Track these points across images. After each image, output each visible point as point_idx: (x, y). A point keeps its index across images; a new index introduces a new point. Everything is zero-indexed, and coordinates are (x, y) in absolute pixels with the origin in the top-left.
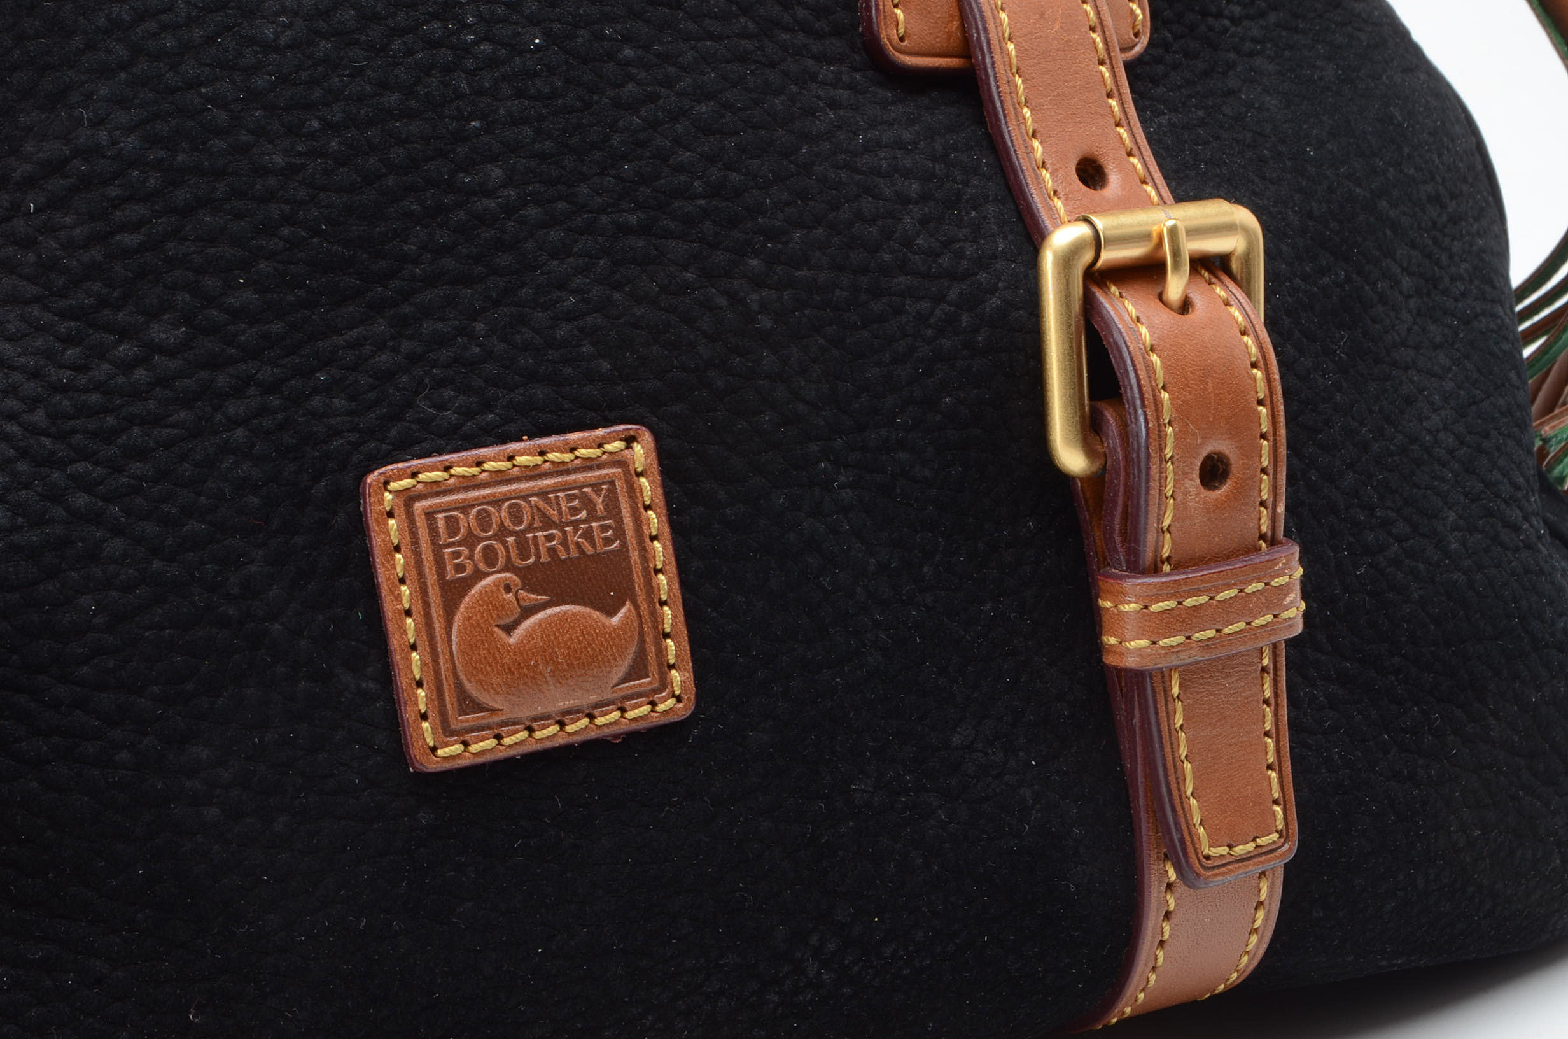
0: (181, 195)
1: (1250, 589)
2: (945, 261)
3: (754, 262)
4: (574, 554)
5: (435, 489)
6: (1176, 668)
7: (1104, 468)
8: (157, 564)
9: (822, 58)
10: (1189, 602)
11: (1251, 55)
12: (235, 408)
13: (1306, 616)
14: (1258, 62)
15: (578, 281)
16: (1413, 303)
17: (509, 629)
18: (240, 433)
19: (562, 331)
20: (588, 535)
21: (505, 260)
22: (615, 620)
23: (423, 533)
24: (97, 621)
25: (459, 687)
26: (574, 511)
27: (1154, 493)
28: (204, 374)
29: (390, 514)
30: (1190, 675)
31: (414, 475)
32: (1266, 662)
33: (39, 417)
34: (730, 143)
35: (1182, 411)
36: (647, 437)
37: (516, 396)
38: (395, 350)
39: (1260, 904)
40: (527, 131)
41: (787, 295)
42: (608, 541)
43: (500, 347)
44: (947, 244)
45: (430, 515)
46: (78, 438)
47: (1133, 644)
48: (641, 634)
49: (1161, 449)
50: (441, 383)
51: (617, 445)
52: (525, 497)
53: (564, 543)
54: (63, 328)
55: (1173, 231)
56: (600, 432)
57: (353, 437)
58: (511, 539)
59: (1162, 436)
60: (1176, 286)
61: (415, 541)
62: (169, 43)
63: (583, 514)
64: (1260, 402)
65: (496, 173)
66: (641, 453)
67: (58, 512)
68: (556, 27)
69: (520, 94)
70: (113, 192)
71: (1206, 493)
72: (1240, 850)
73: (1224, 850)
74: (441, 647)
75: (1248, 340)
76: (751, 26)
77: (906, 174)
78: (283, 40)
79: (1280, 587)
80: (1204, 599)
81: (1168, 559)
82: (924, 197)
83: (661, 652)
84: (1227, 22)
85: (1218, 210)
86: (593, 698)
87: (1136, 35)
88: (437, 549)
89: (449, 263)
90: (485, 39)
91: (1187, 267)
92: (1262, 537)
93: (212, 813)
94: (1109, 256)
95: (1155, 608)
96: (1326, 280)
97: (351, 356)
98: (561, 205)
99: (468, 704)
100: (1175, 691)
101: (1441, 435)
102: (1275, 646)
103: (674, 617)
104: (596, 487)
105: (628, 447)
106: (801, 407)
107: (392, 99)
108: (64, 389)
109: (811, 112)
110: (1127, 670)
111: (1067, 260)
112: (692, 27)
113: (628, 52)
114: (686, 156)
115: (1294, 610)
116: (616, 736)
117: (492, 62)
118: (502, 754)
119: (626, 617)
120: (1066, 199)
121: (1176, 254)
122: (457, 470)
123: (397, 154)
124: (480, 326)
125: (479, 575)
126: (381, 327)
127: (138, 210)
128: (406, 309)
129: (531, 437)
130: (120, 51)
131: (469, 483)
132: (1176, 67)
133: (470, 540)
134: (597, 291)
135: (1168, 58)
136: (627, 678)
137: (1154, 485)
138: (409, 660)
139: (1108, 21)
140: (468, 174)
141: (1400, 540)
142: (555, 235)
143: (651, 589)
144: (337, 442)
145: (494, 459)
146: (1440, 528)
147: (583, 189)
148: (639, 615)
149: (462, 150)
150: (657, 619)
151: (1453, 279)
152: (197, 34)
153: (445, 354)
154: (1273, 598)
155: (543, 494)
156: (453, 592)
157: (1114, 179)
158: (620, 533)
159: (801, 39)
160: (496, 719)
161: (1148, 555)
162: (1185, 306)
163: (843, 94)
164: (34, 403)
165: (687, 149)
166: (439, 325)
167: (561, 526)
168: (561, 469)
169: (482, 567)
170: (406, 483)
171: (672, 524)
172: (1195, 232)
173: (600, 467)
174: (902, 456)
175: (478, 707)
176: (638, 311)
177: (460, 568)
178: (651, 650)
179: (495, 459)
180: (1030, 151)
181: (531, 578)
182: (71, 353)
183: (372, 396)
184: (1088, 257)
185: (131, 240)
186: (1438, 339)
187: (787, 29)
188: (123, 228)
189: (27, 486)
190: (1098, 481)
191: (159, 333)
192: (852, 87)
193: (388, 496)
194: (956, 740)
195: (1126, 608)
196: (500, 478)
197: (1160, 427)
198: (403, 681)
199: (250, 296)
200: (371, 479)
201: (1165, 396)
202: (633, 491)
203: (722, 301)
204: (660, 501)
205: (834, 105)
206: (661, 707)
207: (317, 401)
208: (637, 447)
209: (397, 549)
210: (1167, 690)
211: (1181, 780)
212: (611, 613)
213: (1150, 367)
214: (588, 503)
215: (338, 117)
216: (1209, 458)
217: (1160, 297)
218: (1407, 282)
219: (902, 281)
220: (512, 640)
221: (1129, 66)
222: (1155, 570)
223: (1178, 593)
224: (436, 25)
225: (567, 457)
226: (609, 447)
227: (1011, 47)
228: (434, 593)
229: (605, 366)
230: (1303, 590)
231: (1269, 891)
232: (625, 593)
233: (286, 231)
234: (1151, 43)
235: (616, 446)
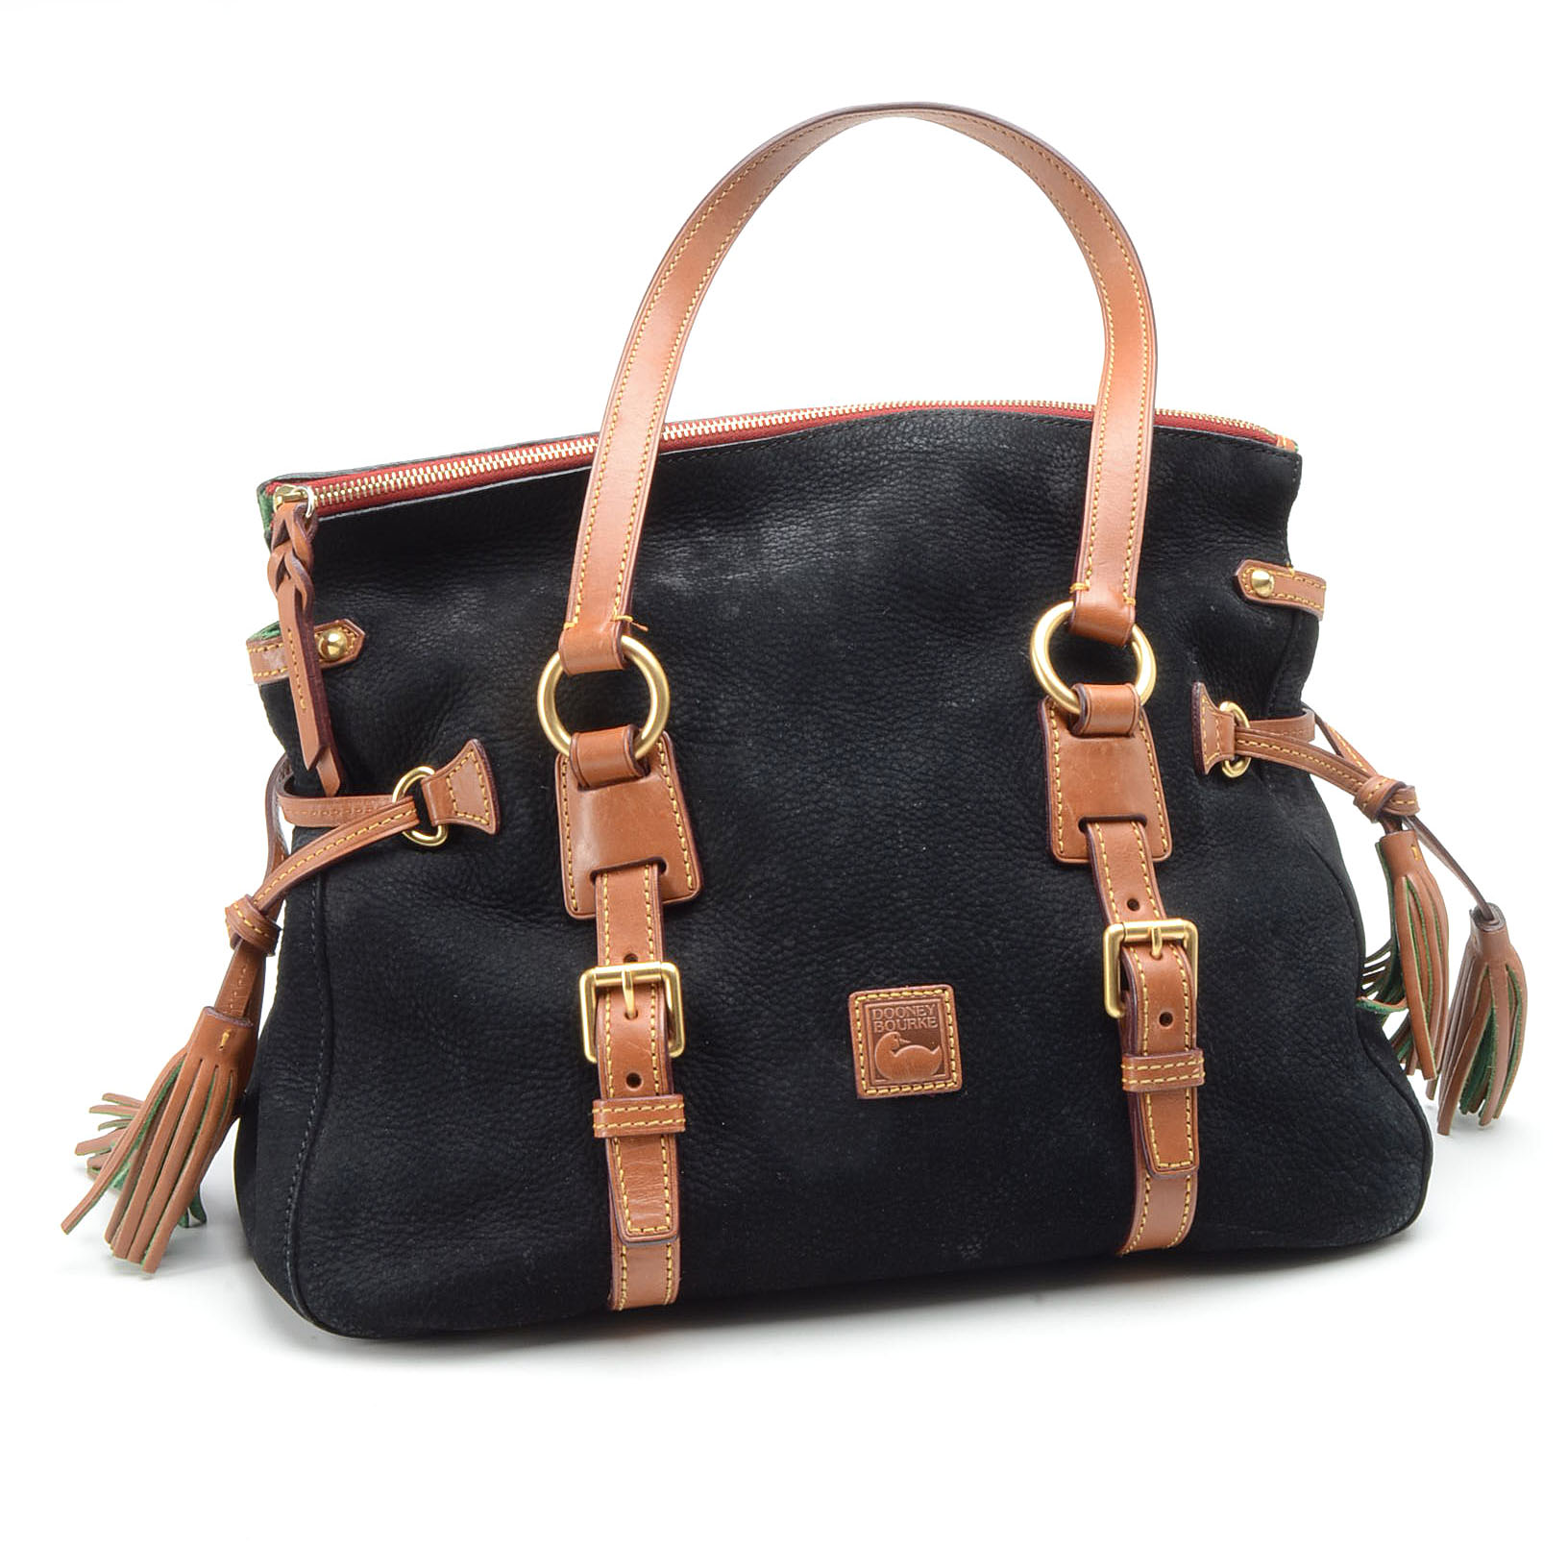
0: (798, 896)
1: (1179, 1065)
2: (1070, 934)
3: (996, 931)
4: (920, 1027)
5: (873, 1001)
6: (1149, 1093)
7: (1125, 1016)
8: (778, 1020)
9: (1031, 859)
10: (1153, 1067)
11: (1219, 859)
12: (808, 969)
13: (1205, 1077)
14: (1222, 862)
15: (930, 934)
16: (1281, 963)
17: (895, 1051)
18: (809, 978)
19: (924, 951)
20: (926, 1021)
21: (906, 924)
22: (934, 1053)
23: (868, 1016)
24: (758, 1037)
25: (876, 1070)
26: (922, 1013)
27: (1140, 1026)
28: (800, 958)
29: (857, 1008)
30: (1155, 1095)
31: (866, 995)
32: (1188, 1095)
33: (747, 969)
34: (991, 888)
35: (1151, 995)
36: (950, 989)
37: (906, 972)
38: (864, 953)
39: (1188, 1193)
40: (918, 880)
41: (1007, 943)
42: (933, 1024)
43: (901, 954)
44: (1071, 929)
45: (870, 1009)
46: (758, 977)
47: (1131, 1082)
48: (943, 1058)
49: (1143, 1009)
50: (878, 966)
51: (940, 991)
52: (905, 1006)
53: (917, 1024)
54: (757, 938)
55: (1156, 930)
56: (934, 987)
57: (847, 981)
58: (898, 1021)
59: (1143, 1005)
60: (1156, 950)
61: (865, 1018)
62: (798, 843)
63: (925, 1014)
64: (1186, 995)
65: (905, 894)
66: (948, 994)
67: (749, 1001)
68: (932, 844)
69: (916, 867)
70: (776, 894)
71: (1162, 1027)
72: (1173, 1166)
73: (1166, 1165)
74: (870, 1055)
75: (1183, 972)
76: (1004, 847)
77: (1058, 902)
78: (836, 844)
79: (1192, 1066)
80: (1159, 1067)
81: (1147, 1051)
82: (1064, 911)
83: (950, 1066)
84: (1209, 847)
85: (1179, 922)
86: (924, 1079)
87: (1165, 851)
88: (872, 1021)
89: (886, 924)
90: (907, 847)
91: (1161, 943)
92: (1187, 1046)
93: (789, 1104)
94: (1129, 938)
95: (1140, 1068)
96: (1235, 952)
97: (849, 954)
98: (928, 906)
99: (879, 1076)
100: (1148, 1101)
101: (1287, 1017)
102: (1192, 1089)
103: (956, 1053)
104: (930, 1004)
105: (943, 992)
106: (1010, 984)
107: (872, 867)
108: (756, 960)
109: (1024, 878)
110: (1130, 1092)
111: (1113, 938)
112: (981, 846)
113: (956, 854)
114: (974, 891)
115: (1199, 1076)
116: (932, 1094)
117: (908, 855)
118: (890, 1096)
119: (938, 1052)
120: (1120, 914)
121: (1156, 938)
122: (881, 995)
123: (872, 885)
124: (895, 947)
125: (886, 1032)
126: (861, 945)
127: (784, 901)
128: (870, 939)
129: (910, 986)
130: (782, 845)
131: (885, 1000)
132: (1184, 863)
133: (884, 1019)
134: (937, 937)
135: (1181, 860)
136: (937, 1073)
137: (1140, 1023)
138: (859, 1059)
139: (1147, 846)
140: (897, 893)
141: (1259, 1056)
142: (924, 916)
143: (947, 1043)
144: (842, 983)
145: (894, 992)
146: (1279, 1054)
147: (936, 901)
148: (943, 1053)
149: (895, 885)
150: (949, 1054)
151: (1306, 954)
152: (808, 841)
153: (882, 956)
154: (1189, 1070)
155: (910, 1006)
156: (877, 1037)
157: (1143, 908)
158: (938, 1023)
159: (1023, 851)
160: (889, 1082)
161: (1139, 1049)
162: (1160, 957)
163: (1037, 872)
164: (745, 964)
165: (975, 889)
166: (881, 945)
167: (916, 1017)
168: (918, 998)
169: (888, 1029)
170: (864, 998)
171: (958, 1021)
172: (1165, 930)
173: (933, 998)
174: (1048, 1004)
175: (883, 1078)
176: (952, 945)
177: (879, 1029)
178: (946, 1064)
179: (896, 992)
180: (1108, 895)
181: (904, 1034)
182: (759, 947)
183: (856, 968)
184: (1122, 937)
185: (780, 910)
186: (1292, 978)
187: (1018, 848)
188: (778, 906)
189: (741, 991)
190: (1124, 1019)
191: (786, 943)
192: (1042, 869)
193: (857, 1002)
194: (1063, 1112)
195: (1130, 1068)
196: (896, 999)
197: (1142, 1001)
198: (857, 1066)
199: (817, 932)
200: (852, 996)
201: (1145, 990)
202: (943, 1007)
203: (983, 943)
204: (954, 1011)
205: (1033, 875)
206: (949, 1085)
207: (836, 969)
208: (946, 993)
209: (858, 1020)
210: (1145, 1101)
211: (1149, 1135)
212: (932, 1050)
213: (1140, 979)
214: (927, 1010)
215: (852, 872)
216: (1162, 1016)
217: (1151, 954)
218: (1278, 954)
219: (1052, 941)
220: (896, 1056)
221: (1156, 865)
222: (1142, 1055)
223: (1147, 1063)
224: (889, 841)
225: (921, 994)
226: (936, 992)
227: (1105, 856)
228: (870, 1037)
229: (937, 964)
230: (1204, 1067)
231: (1191, 1187)
232: (938, 1043)
233: (831, 910)
234: (1172, 854)
235: (938, 991)
